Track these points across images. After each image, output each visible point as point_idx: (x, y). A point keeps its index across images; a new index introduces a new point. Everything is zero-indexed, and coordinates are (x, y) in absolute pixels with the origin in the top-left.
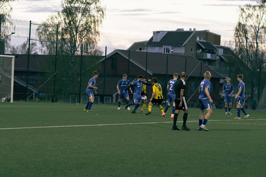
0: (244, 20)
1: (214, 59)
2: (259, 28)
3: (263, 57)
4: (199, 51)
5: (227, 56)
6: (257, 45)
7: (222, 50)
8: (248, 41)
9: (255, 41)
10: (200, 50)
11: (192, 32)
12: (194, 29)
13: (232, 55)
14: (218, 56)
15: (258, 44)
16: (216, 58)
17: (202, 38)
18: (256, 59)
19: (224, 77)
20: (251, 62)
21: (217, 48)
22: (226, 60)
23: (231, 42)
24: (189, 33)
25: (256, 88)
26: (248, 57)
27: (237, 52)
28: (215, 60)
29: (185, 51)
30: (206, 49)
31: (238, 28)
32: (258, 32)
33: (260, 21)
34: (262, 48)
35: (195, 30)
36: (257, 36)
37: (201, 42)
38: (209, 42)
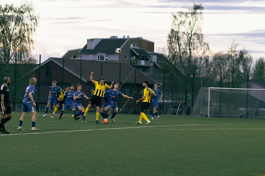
0: (177, 27)
1: (148, 66)
2: (191, 34)
3: (196, 63)
4: (133, 58)
5: (161, 62)
6: (190, 52)
7: (156, 57)
8: (181, 47)
9: (188, 48)
10: (134, 57)
11: (126, 40)
12: (128, 36)
13: (165, 62)
14: (151, 62)
16: (150, 65)
17: (136, 45)
18: (190, 66)
19: (159, 83)
20: (185, 68)
21: (150, 55)
22: (160, 67)
23: (164, 49)
24: (122, 40)
25: (190, 94)
26: (182, 63)
27: (170, 59)
28: (149, 67)
29: (119, 58)
30: (140, 56)
31: (170, 34)
32: (190, 39)
33: (193, 28)
34: (195, 54)
35: (128, 38)
36: (189, 43)
37: (135, 49)
38: (143, 49)
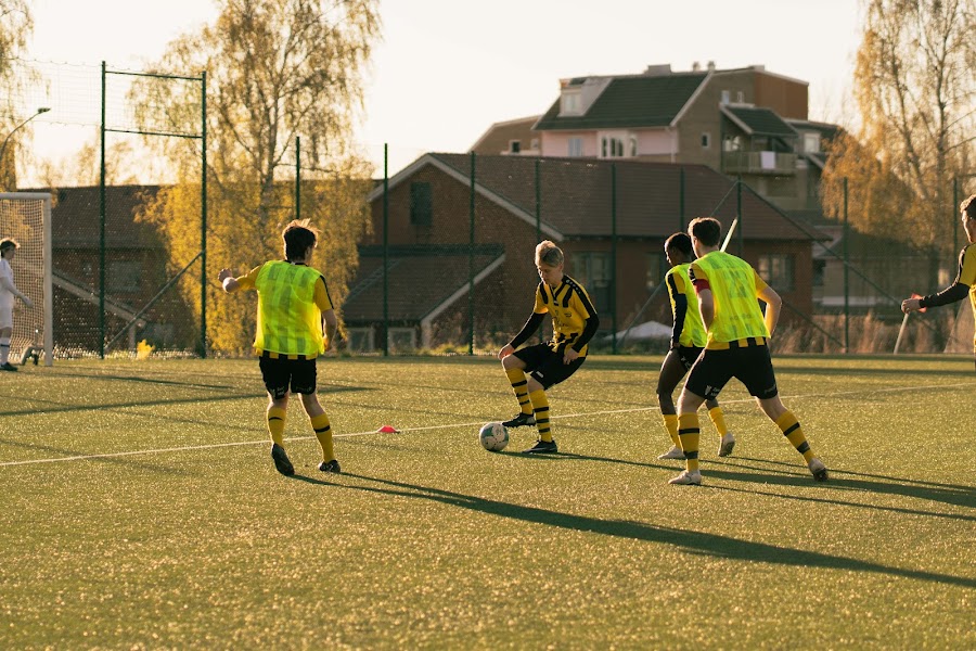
1: (788, 171)
2: (944, 48)
3: (966, 154)
4: (733, 144)
6: (942, 113)
7: (816, 136)
8: (908, 98)
9: (933, 99)
10: (737, 140)
11: (702, 76)
12: (711, 64)
14: (801, 158)
15: (946, 109)
16: (794, 168)
17: (740, 94)
18: (941, 166)
19: (827, 234)
21: (796, 130)
24: (690, 80)
26: (912, 158)
28: (792, 176)
29: (682, 145)
30: (757, 136)
31: (865, 52)
32: (942, 64)
33: (949, 23)
34: (960, 122)
35: (712, 68)
36: (938, 80)
37: (737, 112)
38: (768, 108)
